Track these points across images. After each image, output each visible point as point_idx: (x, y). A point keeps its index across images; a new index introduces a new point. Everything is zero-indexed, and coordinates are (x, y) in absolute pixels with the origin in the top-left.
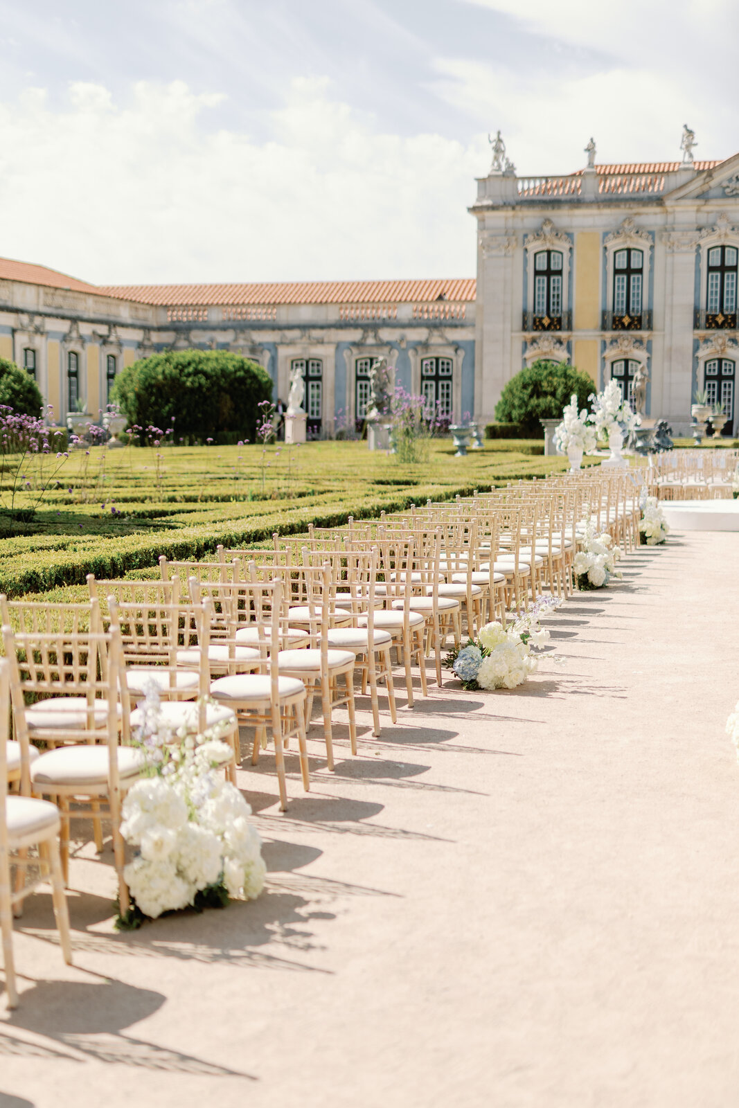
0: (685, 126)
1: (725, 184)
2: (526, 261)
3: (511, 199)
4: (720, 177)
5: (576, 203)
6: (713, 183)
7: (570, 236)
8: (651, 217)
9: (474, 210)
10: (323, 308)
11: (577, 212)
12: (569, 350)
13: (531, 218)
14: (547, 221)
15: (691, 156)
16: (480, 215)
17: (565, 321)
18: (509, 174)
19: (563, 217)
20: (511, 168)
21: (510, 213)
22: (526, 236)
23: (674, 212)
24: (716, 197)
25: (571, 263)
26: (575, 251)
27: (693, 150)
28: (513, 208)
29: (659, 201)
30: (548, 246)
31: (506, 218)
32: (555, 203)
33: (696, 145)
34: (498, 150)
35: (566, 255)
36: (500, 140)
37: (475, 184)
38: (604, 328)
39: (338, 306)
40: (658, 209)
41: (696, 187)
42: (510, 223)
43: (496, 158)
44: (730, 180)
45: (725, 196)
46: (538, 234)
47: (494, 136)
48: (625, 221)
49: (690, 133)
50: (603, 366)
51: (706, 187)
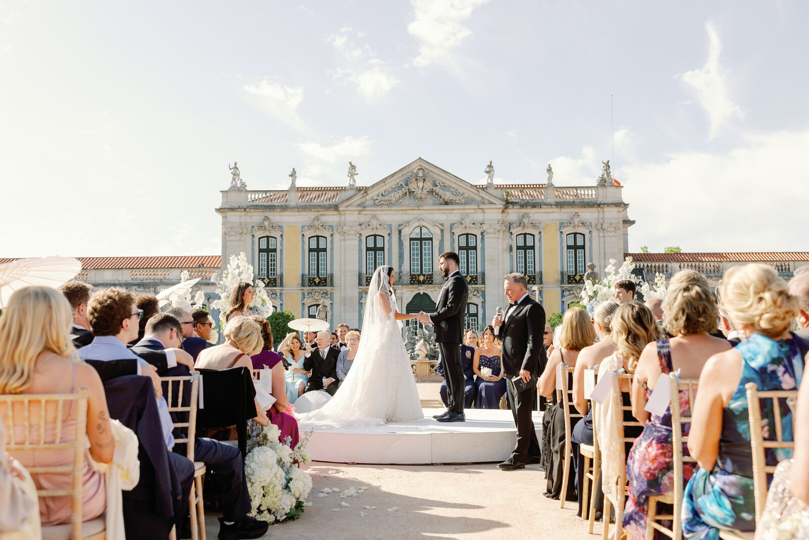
0: (350, 163)
1: (375, 198)
2: (253, 242)
3: (244, 205)
4: (372, 194)
5: (284, 208)
6: (367, 197)
7: (281, 227)
8: (331, 218)
9: (219, 210)
10: (120, 272)
11: (285, 213)
12: (281, 299)
13: (256, 217)
14: (266, 218)
15: (354, 181)
16: (224, 214)
17: (278, 281)
18: (241, 189)
19: (276, 217)
20: (244, 185)
21: (243, 213)
22: (253, 227)
23: (344, 215)
24: (370, 206)
25: (282, 245)
26: (284, 237)
27: (355, 177)
28: (245, 209)
29: (336, 207)
30: (267, 234)
31: (240, 216)
32: (271, 208)
33: (357, 174)
34: (236, 175)
35: (279, 239)
36: (236, 168)
37: (221, 194)
38: (303, 285)
39: (131, 271)
40: (335, 213)
41: (357, 199)
42: (243, 219)
43: (234, 179)
44: (378, 196)
45: (375, 205)
46: (261, 227)
47: (232, 166)
48: (315, 218)
49: (353, 167)
50: (303, 309)
51: (363, 200)
